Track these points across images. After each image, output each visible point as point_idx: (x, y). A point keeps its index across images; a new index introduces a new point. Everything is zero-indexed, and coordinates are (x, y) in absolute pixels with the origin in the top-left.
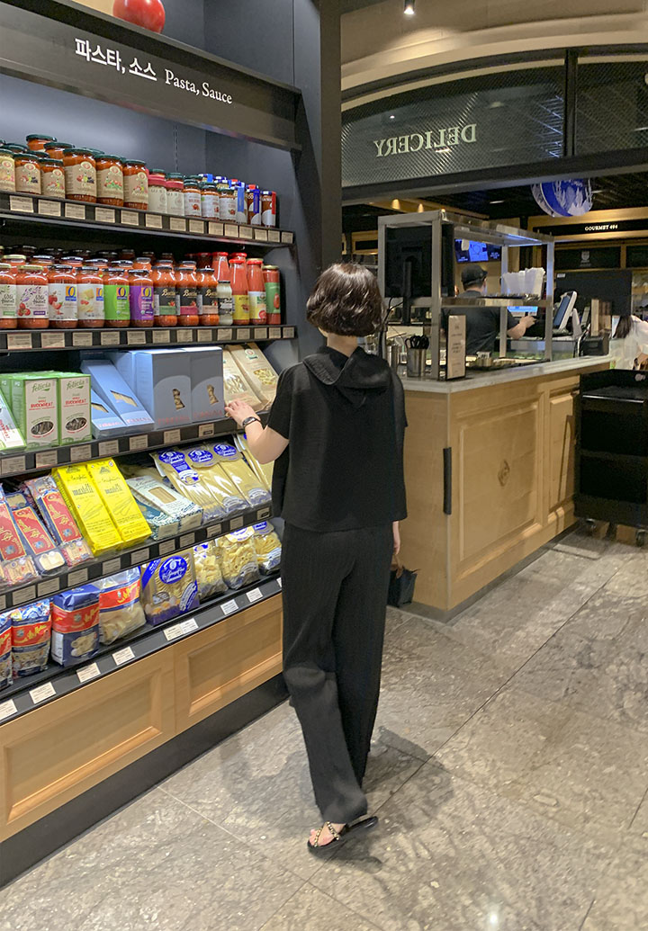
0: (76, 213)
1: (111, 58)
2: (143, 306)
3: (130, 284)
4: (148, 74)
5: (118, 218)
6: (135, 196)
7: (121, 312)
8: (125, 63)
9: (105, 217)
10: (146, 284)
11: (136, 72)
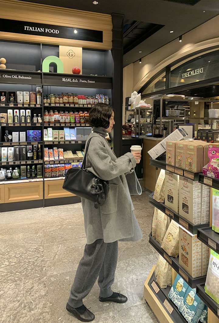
0: (62, 105)
1: (69, 80)
2: (77, 120)
3: (75, 116)
4: (76, 81)
5: (70, 105)
6: (75, 101)
7: (73, 121)
8: (72, 80)
9: (67, 105)
10: (78, 116)
11: (74, 81)
